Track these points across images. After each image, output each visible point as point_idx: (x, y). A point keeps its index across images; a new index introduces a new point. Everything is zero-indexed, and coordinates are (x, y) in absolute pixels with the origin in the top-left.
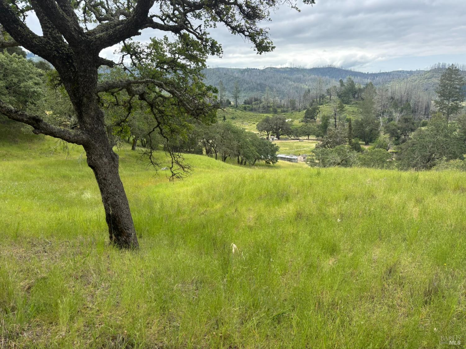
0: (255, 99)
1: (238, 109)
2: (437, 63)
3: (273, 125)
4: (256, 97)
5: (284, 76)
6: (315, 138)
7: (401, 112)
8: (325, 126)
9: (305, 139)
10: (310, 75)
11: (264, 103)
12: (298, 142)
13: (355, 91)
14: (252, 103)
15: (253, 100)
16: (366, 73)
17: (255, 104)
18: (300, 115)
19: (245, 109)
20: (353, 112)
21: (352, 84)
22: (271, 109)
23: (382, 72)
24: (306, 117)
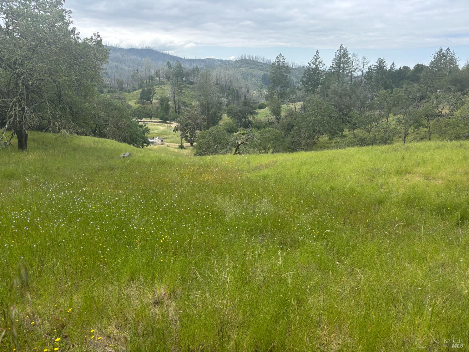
2: (244, 54)
6: (157, 120)
7: (228, 97)
8: (166, 108)
10: (129, 56)
13: (183, 75)
16: (183, 58)
20: (185, 95)
21: (180, 67)
24: (141, 98)
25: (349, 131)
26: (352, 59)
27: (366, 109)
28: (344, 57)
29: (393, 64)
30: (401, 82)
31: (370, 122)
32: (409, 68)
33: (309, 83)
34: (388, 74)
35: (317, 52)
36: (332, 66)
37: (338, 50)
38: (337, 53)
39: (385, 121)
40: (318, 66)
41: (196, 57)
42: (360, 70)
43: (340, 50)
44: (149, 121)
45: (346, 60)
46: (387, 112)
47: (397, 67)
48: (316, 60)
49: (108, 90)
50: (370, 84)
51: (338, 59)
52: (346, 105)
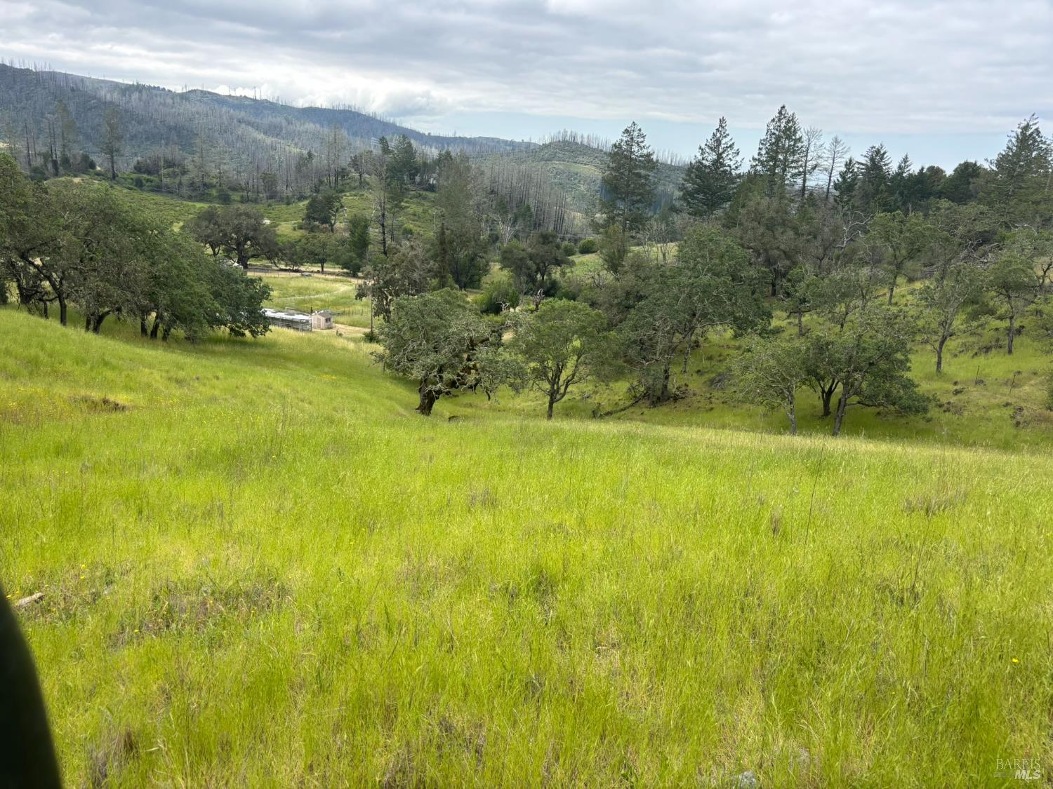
0: (166, 161)
1: (118, 183)
3: (229, 230)
4: (170, 157)
5: (240, 117)
6: (337, 270)
7: (515, 222)
8: (360, 243)
9: (315, 272)
10: (304, 124)
11: (193, 174)
12: (297, 277)
13: (415, 168)
14: (158, 171)
15: (162, 163)
16: (427, 134)
17: (169, 175)
18: (290, 211)
19: (139, 184)
20: (415, 215)
21: (409, 151)
22: (214, 192)
23: (457, 136)
24: (309, 217)
25: (789, 317)
26: (805, 143)
27: (836, 263)
28: (788, 137)
29: (905, 160)
30: (922, 202)
31: (844, 295)
32: (942, 171)
33: (701, 196)
34: (892, 182)
35: (722, 121)
36: (756, 157)
37: (773, 120)
38: (772, 127)
39: (885, 294)
40: (724, 155)
41: (455, 133)
42: (826, 170)
43: (780, 120)
44: (318, 272)
45: (792, 143)
46: (891, 271)
47: (914, 169)
48: (718, 141)
49: (242, 197)
50: (847, 203)
51: (773, 140)
52: (783, 250)
